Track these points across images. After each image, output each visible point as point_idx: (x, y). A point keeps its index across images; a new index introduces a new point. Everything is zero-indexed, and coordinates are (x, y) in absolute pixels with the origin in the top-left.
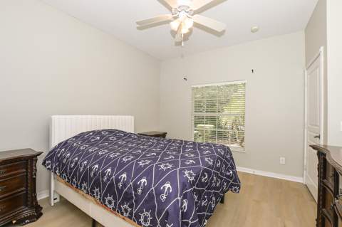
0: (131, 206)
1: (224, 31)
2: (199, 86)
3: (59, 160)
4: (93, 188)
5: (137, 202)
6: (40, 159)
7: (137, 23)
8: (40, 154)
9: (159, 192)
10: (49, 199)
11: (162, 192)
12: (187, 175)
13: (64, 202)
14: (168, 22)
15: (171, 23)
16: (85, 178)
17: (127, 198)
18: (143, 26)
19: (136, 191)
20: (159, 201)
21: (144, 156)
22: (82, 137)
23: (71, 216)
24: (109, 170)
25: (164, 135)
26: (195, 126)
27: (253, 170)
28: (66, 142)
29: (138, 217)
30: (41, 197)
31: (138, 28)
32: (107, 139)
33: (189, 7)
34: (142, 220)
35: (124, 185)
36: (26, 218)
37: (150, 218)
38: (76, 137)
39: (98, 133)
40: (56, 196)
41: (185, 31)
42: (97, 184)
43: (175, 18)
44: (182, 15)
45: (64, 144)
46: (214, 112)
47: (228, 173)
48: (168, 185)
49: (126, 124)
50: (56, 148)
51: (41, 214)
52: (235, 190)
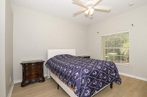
0: (66, 79)
1: (110, 10)
2: (106, 35)
3: (49, 64)
4: (57, 73)
5: (68, 78)
6: (45, 63)
7: (73, 14)
8: (44, 62)
9: (74, 75)
10: (47, 76)
11: (75, 75)
12: (85, 71)
13: (51, 78)
14: (84, 11)
15: (85, 12)
16: (55, 70)
17: (66, 77)
18: (75, 15)
19: (68, 75)
20: (74, 78)
21: (79, 65)
22: (56, 57)
23: (53, 83)
24: (65, 69)
25: (89, 57)
26: (106, 53)
27: (134, 76)
28: (52, 58)
29: (68, 83)
30: (45, 75)
31: (73, 16)
32: (64, 58)
33: (92, 4)
34: (69, 84)
35: (65, 72)
36: (41, 81)
37: (71, 84)
38: (55, 57)
39: (61, 55)
40: (49, 76)
41: (91, 13)
42: (58, 72)
43: (87, 9)
44: (90, 8)
45: (51, 59)
46: (118, 46)
47: (112, 74)
48: (77, 73)
49: (72, 52)
50: (49, 60)
51: (45, 81)
52: (118, 83)
